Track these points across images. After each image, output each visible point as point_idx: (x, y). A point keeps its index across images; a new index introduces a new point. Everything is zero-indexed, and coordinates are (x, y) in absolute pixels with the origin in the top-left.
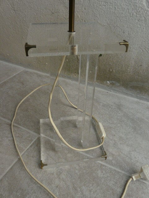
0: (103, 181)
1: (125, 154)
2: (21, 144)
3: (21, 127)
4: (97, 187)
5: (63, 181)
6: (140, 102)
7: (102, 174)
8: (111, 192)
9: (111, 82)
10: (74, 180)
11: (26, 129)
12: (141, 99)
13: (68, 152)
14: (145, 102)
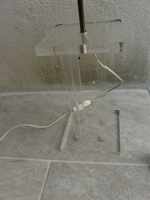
0: (134, 182)
1: (141, 147)
2: (37, 177)
3: (27, 159)
4: (132, 189)
5: (98, 198)
6: (129, 92)
7: (130, 175)
8: (146, 189)
9: (96, 81)
10: (108, 193)
11: (34, 160)
12: (128, 88)
13: (88, 168)
14: (134, 90)
